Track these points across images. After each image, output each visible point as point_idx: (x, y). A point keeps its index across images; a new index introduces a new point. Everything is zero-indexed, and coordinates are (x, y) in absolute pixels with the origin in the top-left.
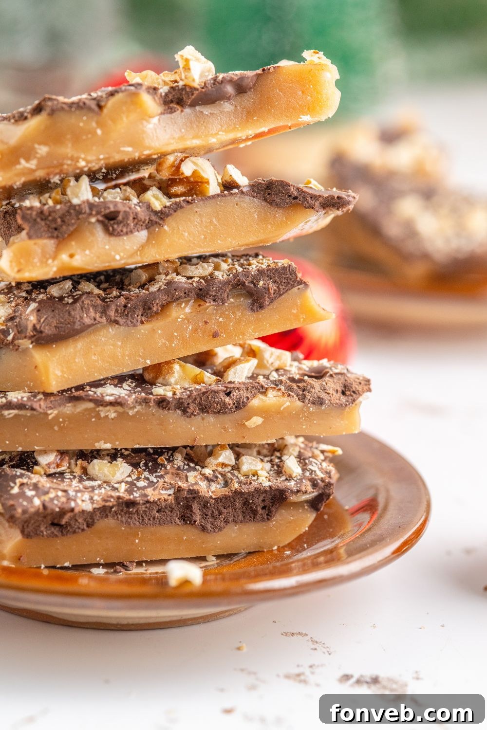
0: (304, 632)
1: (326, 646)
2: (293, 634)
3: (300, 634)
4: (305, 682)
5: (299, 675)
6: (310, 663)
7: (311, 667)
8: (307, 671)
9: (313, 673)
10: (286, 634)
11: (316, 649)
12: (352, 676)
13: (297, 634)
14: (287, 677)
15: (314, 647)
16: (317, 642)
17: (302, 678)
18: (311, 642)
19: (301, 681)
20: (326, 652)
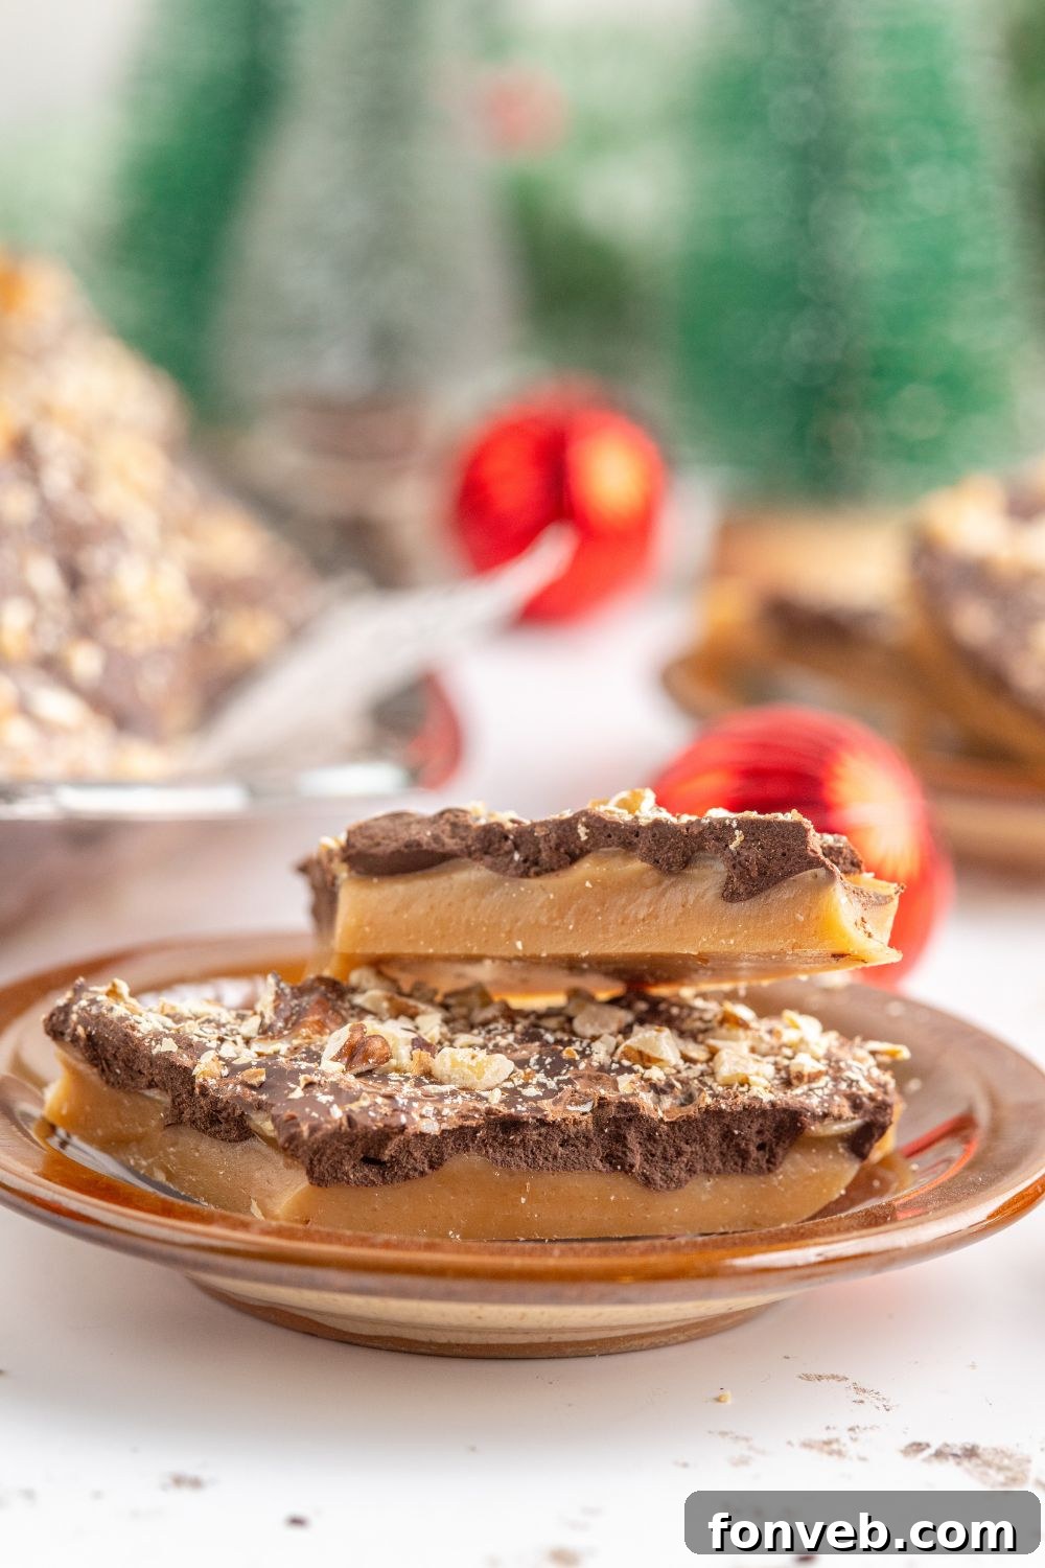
0: (841, 1374)
1: (881, 1397)
2: (820, 1378)
3: (833, 1377)
4: (840, 1453)
5: (828, 1443)
6: (849, 1426)
7: (851, 1429)
8: (845, 1437)
9: (854, 1440)
10: (808, 1378)
11: (862, 1402)
12: (928, 1445)
13: (828, 1378)
14: (807, 1445)
15: (858, 1398)
16: (864, 1391)
17: (835, 1446)
18: (853, 1391)
19: (831, 1453)
20: (882, 1408)
